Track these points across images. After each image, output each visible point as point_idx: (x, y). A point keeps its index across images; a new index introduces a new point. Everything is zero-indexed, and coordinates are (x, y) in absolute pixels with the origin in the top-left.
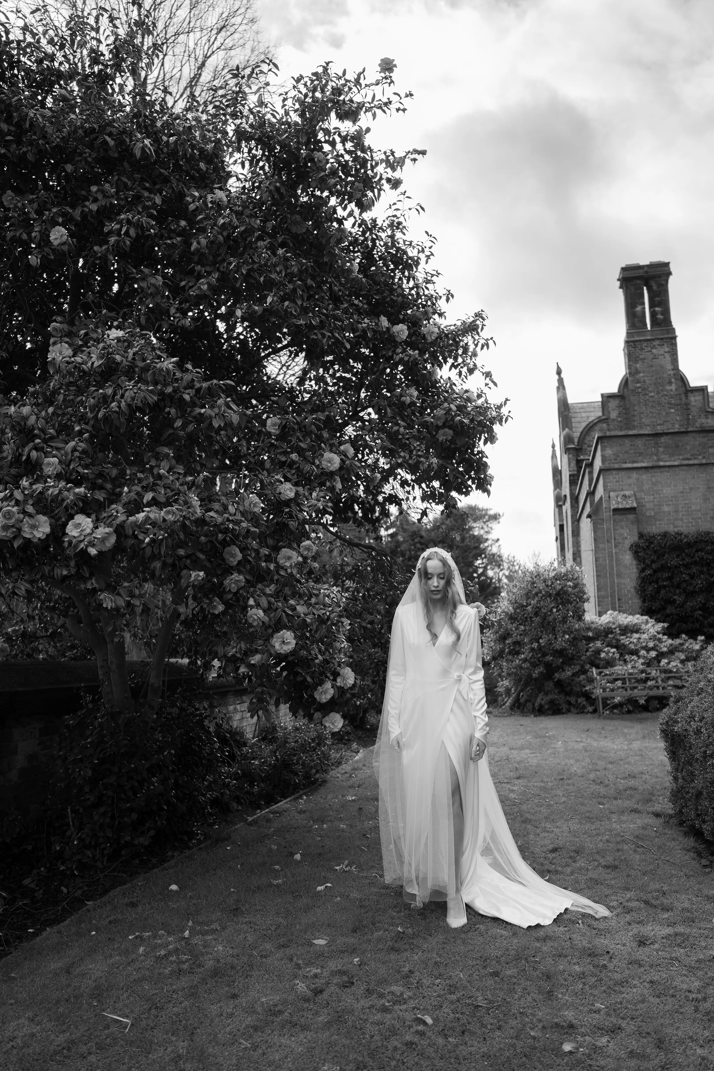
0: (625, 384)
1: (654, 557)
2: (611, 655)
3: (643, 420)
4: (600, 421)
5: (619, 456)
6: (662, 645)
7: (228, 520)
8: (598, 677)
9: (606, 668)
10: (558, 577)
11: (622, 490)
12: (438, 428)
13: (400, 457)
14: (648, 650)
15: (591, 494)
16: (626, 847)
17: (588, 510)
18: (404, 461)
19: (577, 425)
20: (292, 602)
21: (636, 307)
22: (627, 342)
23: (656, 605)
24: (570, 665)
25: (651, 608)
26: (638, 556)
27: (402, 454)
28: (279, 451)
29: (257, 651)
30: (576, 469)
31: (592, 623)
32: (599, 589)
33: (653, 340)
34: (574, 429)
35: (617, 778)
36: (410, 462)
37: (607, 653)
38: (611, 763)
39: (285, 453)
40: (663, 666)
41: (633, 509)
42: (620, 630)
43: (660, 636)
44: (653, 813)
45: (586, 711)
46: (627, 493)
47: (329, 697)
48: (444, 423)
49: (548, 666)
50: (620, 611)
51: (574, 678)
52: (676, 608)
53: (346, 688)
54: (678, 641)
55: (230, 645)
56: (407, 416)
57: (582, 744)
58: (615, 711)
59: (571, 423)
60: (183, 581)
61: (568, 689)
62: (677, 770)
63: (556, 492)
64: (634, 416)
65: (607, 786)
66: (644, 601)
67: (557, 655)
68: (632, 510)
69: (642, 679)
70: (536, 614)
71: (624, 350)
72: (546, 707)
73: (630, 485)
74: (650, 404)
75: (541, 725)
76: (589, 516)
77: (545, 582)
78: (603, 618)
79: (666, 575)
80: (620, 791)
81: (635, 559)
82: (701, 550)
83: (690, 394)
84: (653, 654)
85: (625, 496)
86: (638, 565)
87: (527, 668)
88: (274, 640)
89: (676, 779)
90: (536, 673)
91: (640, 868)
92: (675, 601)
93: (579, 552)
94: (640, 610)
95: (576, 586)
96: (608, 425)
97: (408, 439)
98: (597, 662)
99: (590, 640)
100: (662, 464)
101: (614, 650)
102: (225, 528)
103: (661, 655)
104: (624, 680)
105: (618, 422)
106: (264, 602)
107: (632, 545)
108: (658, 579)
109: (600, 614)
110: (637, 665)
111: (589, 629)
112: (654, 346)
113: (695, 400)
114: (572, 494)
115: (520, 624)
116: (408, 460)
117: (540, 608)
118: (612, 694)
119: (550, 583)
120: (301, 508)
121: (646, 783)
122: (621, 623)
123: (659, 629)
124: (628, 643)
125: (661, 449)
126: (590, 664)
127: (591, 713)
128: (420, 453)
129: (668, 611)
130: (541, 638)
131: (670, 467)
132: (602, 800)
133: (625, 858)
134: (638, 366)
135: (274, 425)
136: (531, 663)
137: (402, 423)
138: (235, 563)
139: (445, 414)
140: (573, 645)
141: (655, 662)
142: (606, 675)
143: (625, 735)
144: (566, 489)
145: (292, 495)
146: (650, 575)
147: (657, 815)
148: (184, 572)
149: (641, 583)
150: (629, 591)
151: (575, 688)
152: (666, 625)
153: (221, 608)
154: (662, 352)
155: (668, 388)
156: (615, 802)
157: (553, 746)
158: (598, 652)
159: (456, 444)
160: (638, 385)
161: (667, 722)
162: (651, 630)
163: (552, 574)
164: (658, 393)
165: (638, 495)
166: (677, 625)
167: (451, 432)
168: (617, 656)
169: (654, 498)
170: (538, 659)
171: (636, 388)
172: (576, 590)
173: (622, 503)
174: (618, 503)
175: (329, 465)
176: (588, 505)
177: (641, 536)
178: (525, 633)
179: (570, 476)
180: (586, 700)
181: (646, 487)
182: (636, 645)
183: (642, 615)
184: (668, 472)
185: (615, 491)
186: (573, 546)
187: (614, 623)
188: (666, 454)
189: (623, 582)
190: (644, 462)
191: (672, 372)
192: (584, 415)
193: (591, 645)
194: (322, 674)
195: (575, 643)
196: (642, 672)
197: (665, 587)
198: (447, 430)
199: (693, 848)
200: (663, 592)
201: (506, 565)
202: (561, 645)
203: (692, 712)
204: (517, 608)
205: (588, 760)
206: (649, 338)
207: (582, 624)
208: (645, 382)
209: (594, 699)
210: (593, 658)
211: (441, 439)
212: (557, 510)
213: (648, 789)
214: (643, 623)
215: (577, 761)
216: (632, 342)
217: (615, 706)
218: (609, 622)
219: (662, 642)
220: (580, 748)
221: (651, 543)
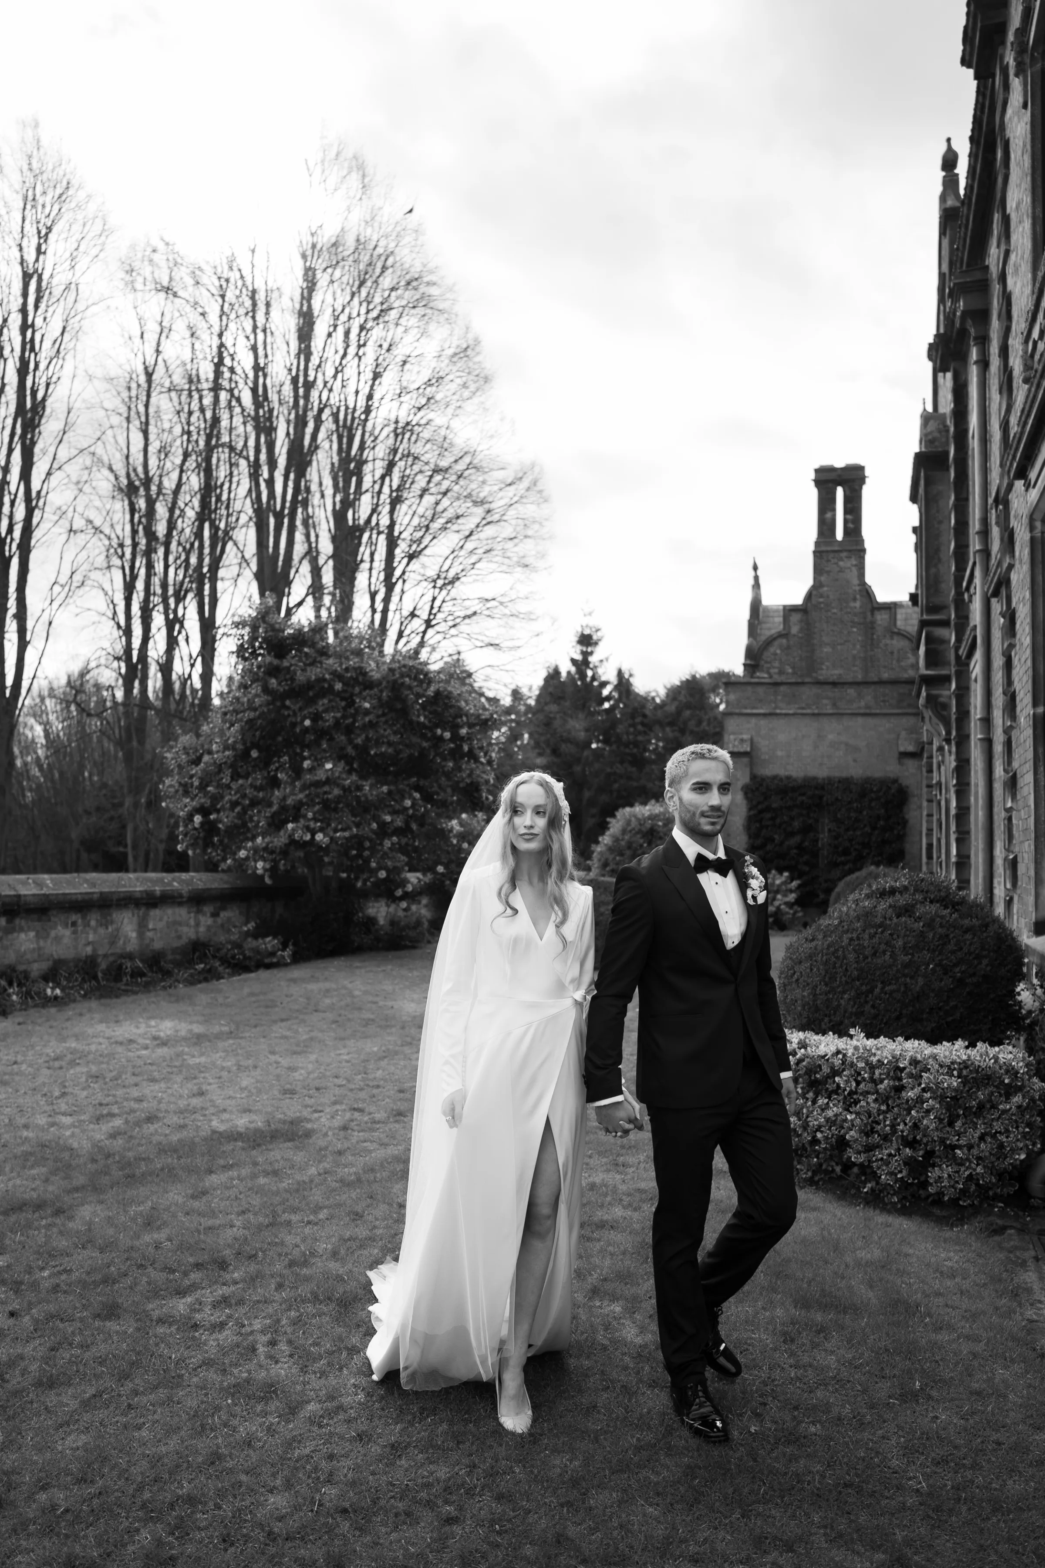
0: (809, 596)
1: (762, 798)
4: (780, 635)
5: (741, 702)
11: (741, 734)
19: (763, 632)
21: (826, 513)
22: (815, 552)
23: (759, 842)
26: (749, 797)
33: (842, 551)
46: (743, 738)
64: (815, 633)
68: (746, 754)
73: (747, 730)
74: (832, 621)
79: (769, 815)
81: (746, 798)
82: (804, 794)
83: (876, 612)
85: (740, 740)
86: (747, 804)
96: (788, 641)
100: (778, 711)
105: (799, 638)
107: (745, 788)
108: (763, 818)
112: (842, 558)
113: (881, 618)
125: (779, 698)
134: (824, 578)
146: (756, 814)
150: (736, 828)
154: (849, 565)
155: (852, 604)
160: (821, 600)
164: (841, 610)
165: (754, 740)
169: (769, 743)
173: (737, 747)
177: (753, 777)
181: (762, 733)
184: (784, 719)
185: (733, 735)
188: (783, 703)
190: (762, 709)
191: (857, 588)
192: (771, 620)
197: (767, 827)
206: (838, 549)
208: (828, 597)
216: (818, 552)
221: (761, 785)
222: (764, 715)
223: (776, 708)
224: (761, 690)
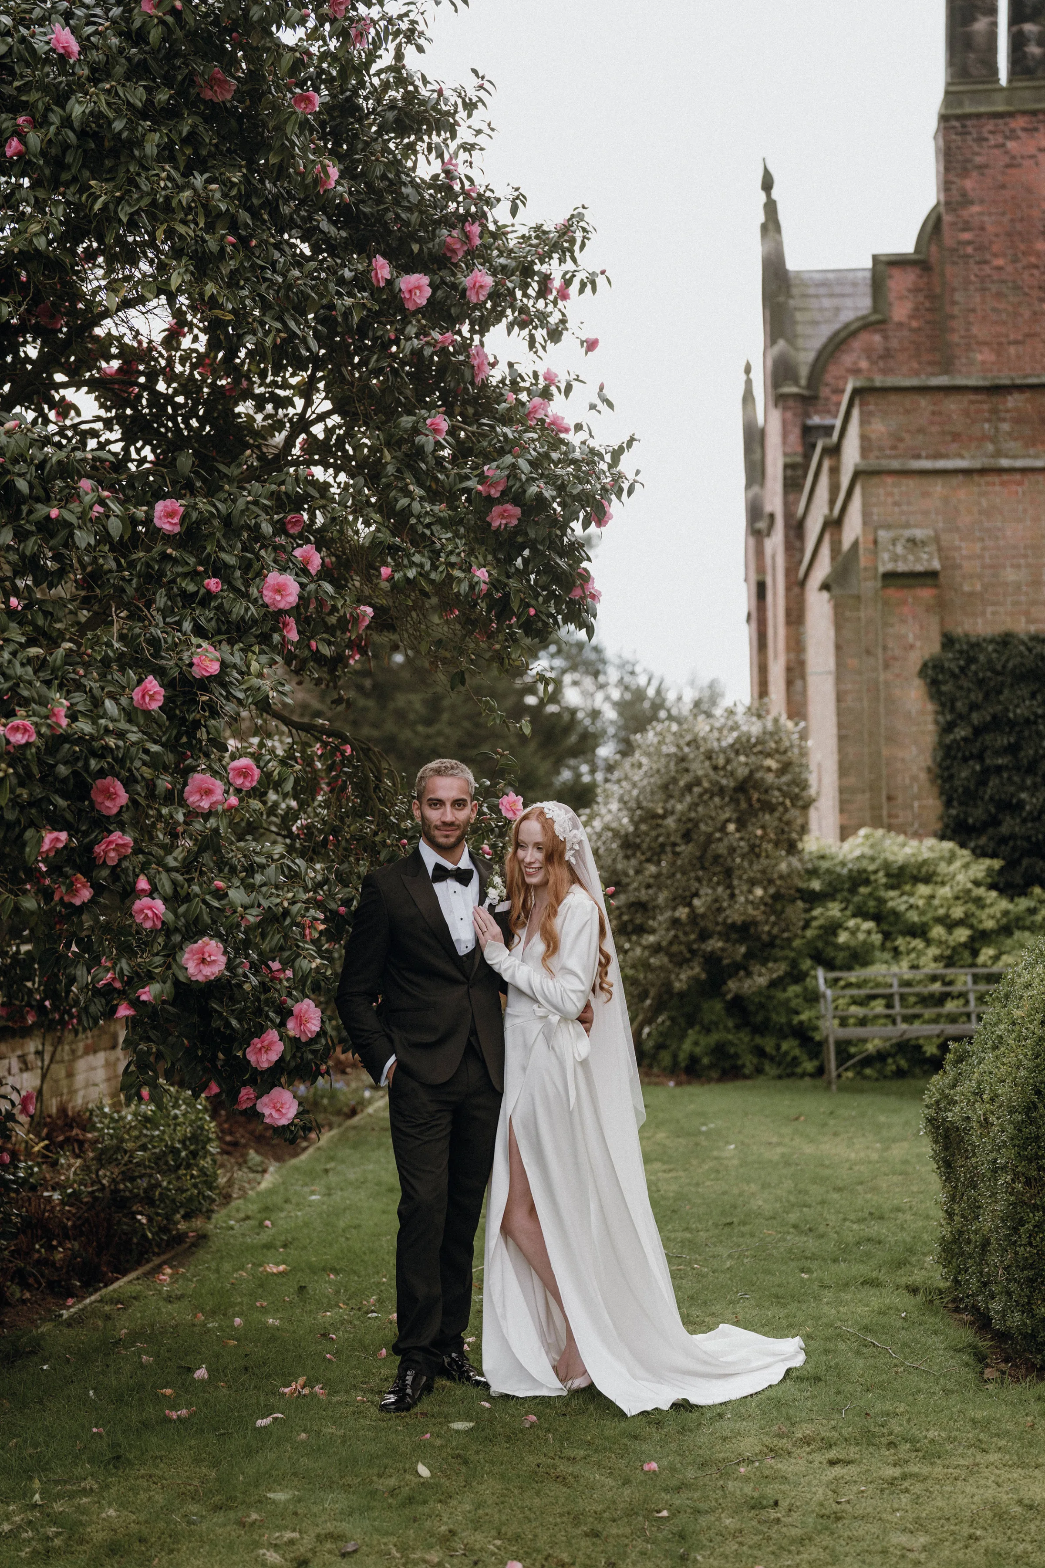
0: (933, 229)
1: (977, 696)
2: (861, 936)
3: (975, 330)
4: (865, 325)
5: (901, 440)
6: (983, 915)
7: (107, 731)
8: (829, 993)
9: (850, 968)
10: (742, 746)
11: (907, 526)
12: (490, 501)
13: (412, 564)
14: (951, 925)
15: (834, 524)
16: (842, 1346)
17: (823, 569)
18: (420, 574)
19: (809, 330)
20: (219, 883)
21: (974, 19)
22: (944, 118)
23: (977, 814)
24: (764, 962)
25: (966, 820)
26: (940, 693)
27: (417, 558)
28: (180, 569)
29: (150, 977)
30: (800, 449)
31: (823, 857)
32: (843, 770)
33: (1011, 114)
34: (800, 342)
35: (845, 1220)
36: (433, 576)
37: (854, 932)
38: (839, 1190)
39: (194, 575)
40: (984, 965)
41: (932, 575)
42: (888, 875)
43: (981, 891)
44: (907, 1287)
45: (799, 1070)
46: (919, 533)
47: (274, 1057)
48: (503, 493)
49: (712, 961)
50: (890, 828)
51: (773, 992)
52: (1024, 821)
53: (303, 1039)
54: (1023, 903)
55: (99, 964)
56: (427, 473)
57: (779, 1150)
58: (868, 1071)
59: (795, 323)
60: (28, 849)
61: (759, 1018)
62: (953, 1199)
63: (751, 493)
64: (953, 317)
65: (822, 1236)
66: (948, 804)
67: (734, 936)
68: (930, 577)
69: (932, 995)
70: (687, 836)
71: (935, 138)
72: (706, 1061)
73: (926, 513)
74: (994, 288)
75: (692, 1107)
76: (825, 586)
77: (709, 758)
78: (846, 846)
79: (1003, 741)
80: (847, 1245)
81: (932, 697)
84: (962, 935)
85: (912, 541)
86: (937, 713)
87: (662, 968)
88: (186, 956)
89: (950, 1214)
90: (682, 980)
91: (862, 1380)
92: (1021, 804)
93: (802, 664)
94: (938, 826)
95: (785, 768)
96: (886, 338)
97: (428, 526)
98: (830, 952)
99: (813, 899)
100: (1005, 463)
101: (869, 925)
102: (103, 747)
103: (981, 938)
104: (889, 998)
105: (912, 330)
106: (165, 882)
107: (925, 665)
108: (984, 749)
109: (845, 833)
110: (922, 961)
111: (813, 873)
112: (1013, 131)
114: (788, 515)
115: (648, 860)
116: (428, 573)
117: (696, 823)
118: (861, 1032)
119: (721, 761)
120: (228, 692)
121: (902, 1228)
122: (891, 858)
123: (980, 875)
124: (903, 908)
125: (1005, 427)
126: (812, 957)
127: (812, 1075)
128: (453, 559)
129: (1004, 829)
130: (696, 895)
131: (1024, 471)
132: (808, 1264)
133: (837, 1364)
134: (968, 184)
135: (170, 514)
136: (671, 956)
137: (418, 491)
138: (115, 811)
139: (508, 477)
140: (774, 912)
141: (966, 954)
142: (849, 985)
143: (878, 1128)
144: (774, 502)
145: (214, 668)
146: (965, 739)
147: (914, 1290)
148: (29, 834)
149: (943, 760)
150: (914, 778)
151: (774, 1016)
152: (997, 864)
153: (86, 894)
156: (834, 1268)
157: (715, 1153)
158: (833, 928)
159: (527, 534)
160: (966, 236)
161: (937, 1102)
162: (960, 877)
163: (730, 739)
164: (1015, 260)
165: (945, 537)
166: (1025, 862)
167: (518, 511)
168: (877, 938)
169: (983, 549)
170: (689, 945)
171: (959, 243)
172: (785, 779)
173: (905, 560)
174: (895, 558)
175: (278, 598)
176: (825, 551)
177: (948, 641)
178: (657, 882)
179: (786, 466)
180: (801, 1046)
181: (965, 520)
182: (922, 913)
183: (942, 837)
184: (1020, 483)
185: (888, 527)
186: (788, 649)
187: (873, 859)
188: (1015, 439)
189: (900, 754)
190: (962, 457)
192: (827, 303)
193: (816, 912)
194: (259, 1012)
195: (779, 907)
196: (934, 978)
197: (999, 769)
198: (509, 507)
199: (969, 1346)
200: (994, 782)
201: (612, 675)
202: (745, 913)
203: (979, 1083)
204: (642, 820)
205: (788, 1184)
206: (1000, 108)
207: (795, 862)
208: (982, 228)
209: (820, 1044)
210: (820, 944)
211: (495, 524)
212: (752, 541)
213: (904, 1242)
214: (942, 858)
215: (765, 1186)
216: (958, 117)
217: (868, 1061)
218: (862, 856)
219: (983, 907)
220: (776, 1158)
221: (971, 660)
222: (967, 472)
223: (998, 454)
224: (953, 405)
